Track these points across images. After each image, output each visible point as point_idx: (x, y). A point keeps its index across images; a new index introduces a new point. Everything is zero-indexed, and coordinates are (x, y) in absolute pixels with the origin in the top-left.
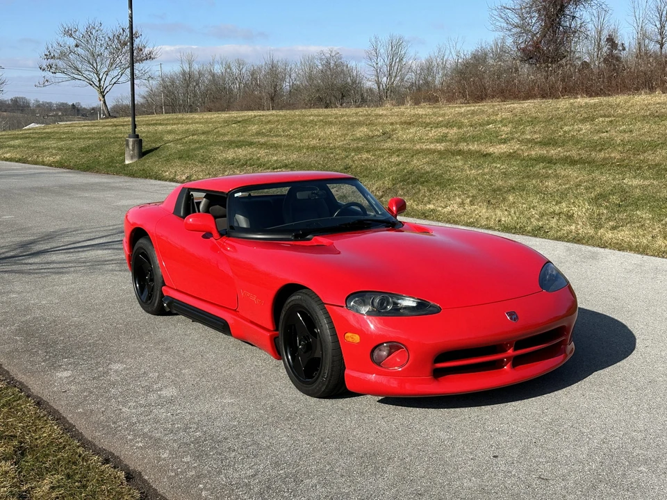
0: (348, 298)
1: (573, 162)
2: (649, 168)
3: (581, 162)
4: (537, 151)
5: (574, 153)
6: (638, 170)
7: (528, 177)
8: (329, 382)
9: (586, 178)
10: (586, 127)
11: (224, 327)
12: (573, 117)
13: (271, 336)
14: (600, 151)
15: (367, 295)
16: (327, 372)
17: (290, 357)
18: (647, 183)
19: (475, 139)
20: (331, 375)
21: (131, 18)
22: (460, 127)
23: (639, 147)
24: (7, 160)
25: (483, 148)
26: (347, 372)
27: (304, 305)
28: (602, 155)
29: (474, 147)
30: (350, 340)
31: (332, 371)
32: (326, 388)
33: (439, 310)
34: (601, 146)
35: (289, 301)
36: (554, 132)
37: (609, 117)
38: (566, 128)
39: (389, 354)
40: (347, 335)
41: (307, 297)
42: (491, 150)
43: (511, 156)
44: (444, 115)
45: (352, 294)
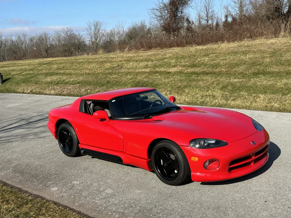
1: (207, 74)
2: (239, 74)
3: (211, 73)
4: (190, 70)
5: (206, 70)
6: (235, 75)
7: (191, 81)
9: (215, 80)
10: (206, 59)
12: (200, 55)
13: (147, 161)
14: (216, 68)
16: (182, 174)
18: (240, 80)
19: (161, 66)
20: (184, 175)
22: (152, 61)
23: (232, 66)
25: (166, 70)
26: (192, 173)
28: (218, 70)
29: (162, 69)
30: (194, 160)
32: (181, 181)
33: (227, 144)
34: (217, 66)
35: (157, 146)
36: (194, 62)
37: (214, 54)
38: (199, 60)
40: (192, 158)
42: (170, 70)
43: (180, 73)
44: (142, 56)
45: (191, 140)
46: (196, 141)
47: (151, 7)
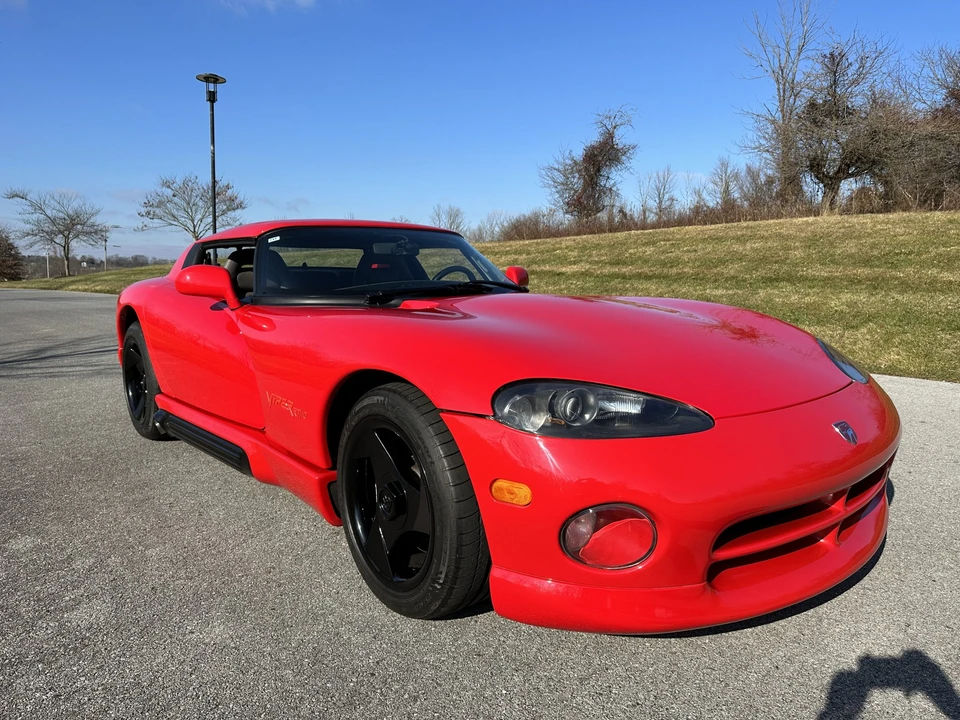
0: (499, 395)
1: (648, 278)
2: (727, 280)
3: (658, 277)
4: (607, 270)
5: (646, 269)
6: (715, 281)
7: (607, 291)
8: (450, 593)
9: (666, 290)
10: (650, 250)
11: (239, 460)
12: (635, 243)
13: (321, 482)
14: (671, 267)
15: (540, 388)
16: (444, 569)
17: (359, 527)
18: (730, 292)
19: (544, 262)
20: (455, 578)
21: (214, 154)
22: (528, 254)
23: (708, 263)
24: (96, 291)
25: (555, 269)
26: (496, 572)
27: (391, 415)
28: (674, 271)
29: (547, 268)
30: (507, 498)
31: (457, 568)
32: (441, 606)
33: (707, 423)
34: (674, 263)
35: (357, 408)
36: (619, 255)
37: (669, 240)
38: (631, 251)
39: (596, 528)
40: (496, 485)
41: (398, 399)
42: (564, 270)
43: (585, 274)
44: (511, 246)
45: (505, 387)
46: (531, 391)
47: (546, 165)
